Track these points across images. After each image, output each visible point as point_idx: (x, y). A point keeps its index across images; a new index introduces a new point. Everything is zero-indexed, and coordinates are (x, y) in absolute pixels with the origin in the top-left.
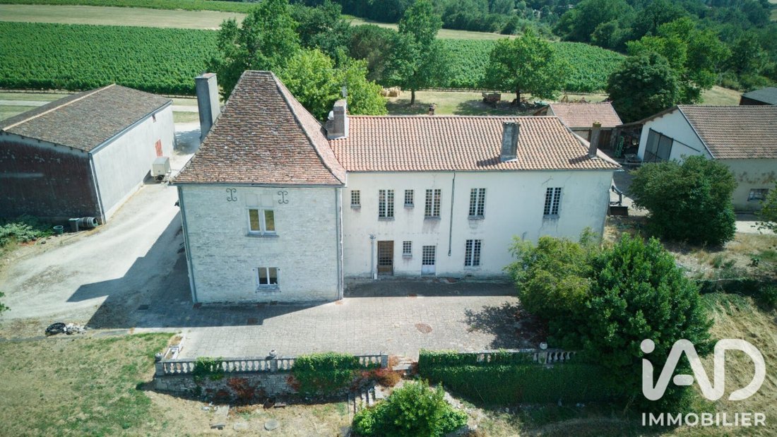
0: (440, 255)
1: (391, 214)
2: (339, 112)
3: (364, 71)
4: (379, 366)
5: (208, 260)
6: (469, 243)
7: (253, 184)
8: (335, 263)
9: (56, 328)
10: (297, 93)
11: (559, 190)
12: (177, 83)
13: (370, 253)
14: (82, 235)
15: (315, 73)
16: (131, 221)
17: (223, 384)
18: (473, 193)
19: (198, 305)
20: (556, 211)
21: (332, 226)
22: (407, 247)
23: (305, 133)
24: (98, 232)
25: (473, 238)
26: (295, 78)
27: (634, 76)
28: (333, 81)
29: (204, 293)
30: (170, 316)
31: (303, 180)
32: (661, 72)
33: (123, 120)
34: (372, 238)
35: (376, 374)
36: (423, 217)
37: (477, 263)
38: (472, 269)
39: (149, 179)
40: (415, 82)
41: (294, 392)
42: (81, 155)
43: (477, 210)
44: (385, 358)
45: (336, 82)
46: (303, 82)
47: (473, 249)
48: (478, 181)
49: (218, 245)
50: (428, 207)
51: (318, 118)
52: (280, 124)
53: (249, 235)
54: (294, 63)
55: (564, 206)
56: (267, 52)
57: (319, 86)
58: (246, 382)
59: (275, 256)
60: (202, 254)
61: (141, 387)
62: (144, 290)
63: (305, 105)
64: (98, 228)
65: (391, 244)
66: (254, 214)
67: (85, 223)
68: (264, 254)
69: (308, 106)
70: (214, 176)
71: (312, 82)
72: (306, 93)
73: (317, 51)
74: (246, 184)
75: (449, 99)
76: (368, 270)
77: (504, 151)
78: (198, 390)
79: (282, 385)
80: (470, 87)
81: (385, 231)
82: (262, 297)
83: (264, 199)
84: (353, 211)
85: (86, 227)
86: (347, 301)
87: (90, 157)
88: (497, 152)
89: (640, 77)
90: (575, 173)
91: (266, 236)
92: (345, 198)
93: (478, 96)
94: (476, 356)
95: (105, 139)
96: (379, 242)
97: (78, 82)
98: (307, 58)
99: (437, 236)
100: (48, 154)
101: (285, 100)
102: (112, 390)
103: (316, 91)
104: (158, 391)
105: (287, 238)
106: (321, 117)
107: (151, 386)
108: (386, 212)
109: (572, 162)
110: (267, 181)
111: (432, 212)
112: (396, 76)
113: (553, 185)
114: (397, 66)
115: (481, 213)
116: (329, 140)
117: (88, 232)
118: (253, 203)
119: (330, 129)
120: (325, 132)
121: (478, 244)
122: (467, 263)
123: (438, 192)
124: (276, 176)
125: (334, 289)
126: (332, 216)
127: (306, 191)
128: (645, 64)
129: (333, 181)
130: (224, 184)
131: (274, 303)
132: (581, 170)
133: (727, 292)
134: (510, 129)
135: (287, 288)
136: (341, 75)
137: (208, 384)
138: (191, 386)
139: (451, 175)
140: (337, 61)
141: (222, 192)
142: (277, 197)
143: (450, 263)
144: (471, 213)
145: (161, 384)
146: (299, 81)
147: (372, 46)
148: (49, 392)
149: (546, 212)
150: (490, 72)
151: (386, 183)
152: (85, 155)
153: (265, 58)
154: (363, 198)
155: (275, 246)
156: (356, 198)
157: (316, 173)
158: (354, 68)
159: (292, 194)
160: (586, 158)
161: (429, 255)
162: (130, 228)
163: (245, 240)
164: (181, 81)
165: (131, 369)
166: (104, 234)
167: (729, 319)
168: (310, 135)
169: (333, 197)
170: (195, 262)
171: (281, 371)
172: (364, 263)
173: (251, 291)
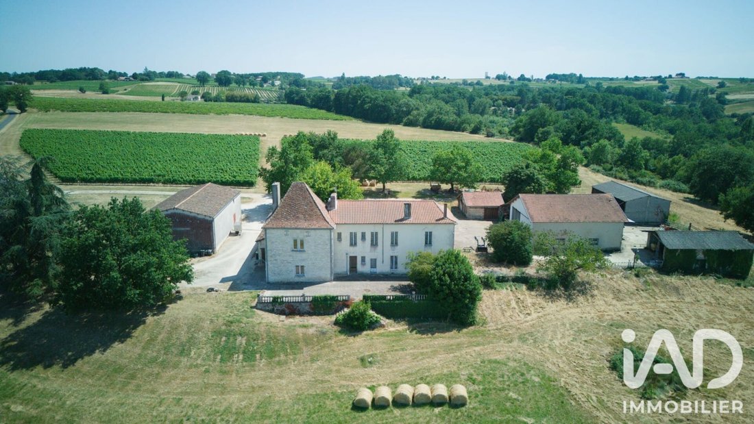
0: (379, 263)
1: (355, 244)
2: (333, 198)
3: (350, 174)
4: (346, 301)
5: (274, 262)
6: (392, 257)
7: (296, 229)
8: (329, 264)
9: (211, 290)
10: (312, 187)
11: (431, 233)
12: (233, 179)
13: (345, 261)
14: (206, 258)
15: (322, 176)
16: (228, 252)
17: (283, 307)
18: (392, 234)
19: (269, 283)
20: (430, 243)
21: (329, 247)
22: (363, 259)
23: (318, 207)
24: (213, 257)
25: (394, 255)
26: (310, 178)
27: (515, 175)
28: (332, 180)
29: (272, 277)
30: (258, 286)
31: (317, 227)
32: (531, 173)
33: (222, 202)
34: (347, 254)
35: (345, 303)
36: (370, 245)
37: (396, 268)
38: (394, 270)
39: (231, 234)
40: (385, 178)
41: (312, 311)
42: (209, 219)
43: (394, 242)
44: (349, 296)
45: (333, 181)
46: (315, 181)
47: (394, 260)
48: (395, 228)
49: (279, 255)
50: (372, 241)
51: (323, 201)
52: (308, 204)
53: (293, 251)
54: (310, 170)
55: (433, 240)
56: (295, 164)
57: (324, 183)
58: (292, 306)
59: (304, 260)
60: (272, 259)
61: (252, 307)
62: (243, 278)
63: (316, 193)
64: (213, 255)
65: (356, 257)
66: (295, 241)
67: (208, 252)
68: (298, 259)
69: (318, 193)
70: (280, 225)
71: (320, 181)
72: (317, 187)
73: (323, 163)
74: (293, 229)
75: (409, 188)
76: (345, 270)
77: (405, 215)
78: (273, 309)
79: (307, 308)
80: (425, 179)
81: (353, 251)
82: (297, 279)
83: (299, 235)
84: (338, 242)
85: (208, 254)
86: (334, 283)
87: (213, 221)
88: (403, 216)
89: (519, 176)
90: (438, 225)
91: (300, 251)
92: (334, 236)
93: (427, 186)
94: (385, 296)
95: (218, 211)
96: (350, 257)
97: (170, 179)
98: (318, 167)
99: (377, 254)
100: (194, 219)
101: (310, 194)
102: (241, 308)
103: (323, 186)
104: (257, 309)
105: (310, 252)
106: (324, 200)
107: (255, 307)
108: (353, 243)
109: (437, 220)
110: (302, 227)
111: (374, 244)
112: (371, 174)
113: (428, 231)
114: (373, 168)
115: (396, 244)
116: (328, 211)
117: (208, 257)
118: (295, 237)
119: (329, 206)
120: (326, 207)
121: (396, 257)
122: (392, 268)
123: (376, 233)
124: (306, 225)
125: (329, 276)
126: (328, 242)
127: (318, 231)
128: (522, 168)
129: (330, 227)
130: (284, 228)
131: (302, 282)
132: (442, 224)
133: (513, 282)
134: (407, 206)
135: (309, 275)
136: (337, 177)
137: (278, 307)
138: (271, 307)
139: (382, 226)
140: (335, 167)
141: (282, 232)
142: (305, 234)
143: (382, 267)
144: (392, 243)
145: (259, 306)
146: (312, 180)
147: (358, 157)
148: (216, 308)
149: (426, 243)
150: (433, 172)
151: (353, 229)
152: (211, 219)
153: (294, 168)
154: (343, 236)
155: (304, 255)
156: (339, 235)
157: (322, 224)
158: (344, 173)
159: (312, 233)
160: (443, 219)
161: (374, 263)
162: (228, 255)
163: (291, 253)
164: (235, 177)
165: (246, 302)
166: (216, 258)
167: (511, 293)
168: (320, 208)
169: (329, 234)
170: (269, 263)
171: (307, 302)
172: (344, 267)
173: (292, 277)
